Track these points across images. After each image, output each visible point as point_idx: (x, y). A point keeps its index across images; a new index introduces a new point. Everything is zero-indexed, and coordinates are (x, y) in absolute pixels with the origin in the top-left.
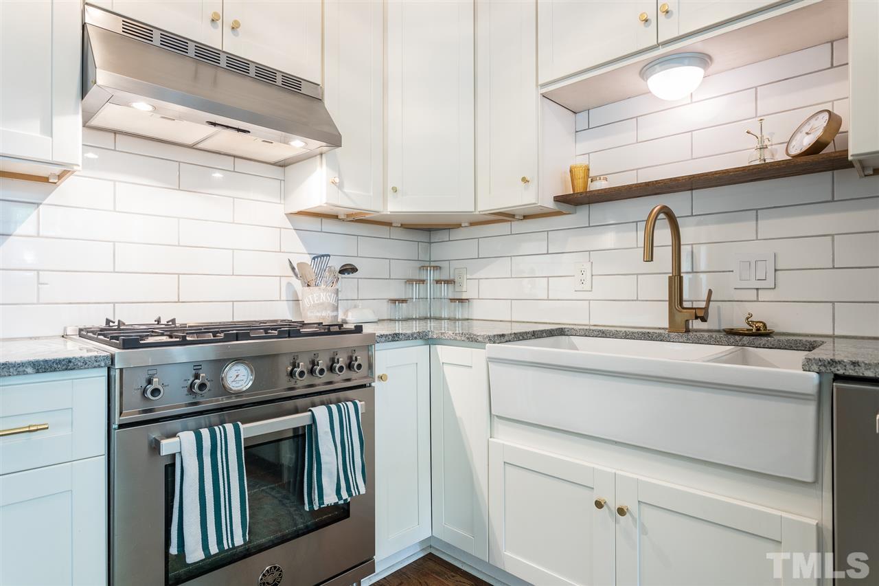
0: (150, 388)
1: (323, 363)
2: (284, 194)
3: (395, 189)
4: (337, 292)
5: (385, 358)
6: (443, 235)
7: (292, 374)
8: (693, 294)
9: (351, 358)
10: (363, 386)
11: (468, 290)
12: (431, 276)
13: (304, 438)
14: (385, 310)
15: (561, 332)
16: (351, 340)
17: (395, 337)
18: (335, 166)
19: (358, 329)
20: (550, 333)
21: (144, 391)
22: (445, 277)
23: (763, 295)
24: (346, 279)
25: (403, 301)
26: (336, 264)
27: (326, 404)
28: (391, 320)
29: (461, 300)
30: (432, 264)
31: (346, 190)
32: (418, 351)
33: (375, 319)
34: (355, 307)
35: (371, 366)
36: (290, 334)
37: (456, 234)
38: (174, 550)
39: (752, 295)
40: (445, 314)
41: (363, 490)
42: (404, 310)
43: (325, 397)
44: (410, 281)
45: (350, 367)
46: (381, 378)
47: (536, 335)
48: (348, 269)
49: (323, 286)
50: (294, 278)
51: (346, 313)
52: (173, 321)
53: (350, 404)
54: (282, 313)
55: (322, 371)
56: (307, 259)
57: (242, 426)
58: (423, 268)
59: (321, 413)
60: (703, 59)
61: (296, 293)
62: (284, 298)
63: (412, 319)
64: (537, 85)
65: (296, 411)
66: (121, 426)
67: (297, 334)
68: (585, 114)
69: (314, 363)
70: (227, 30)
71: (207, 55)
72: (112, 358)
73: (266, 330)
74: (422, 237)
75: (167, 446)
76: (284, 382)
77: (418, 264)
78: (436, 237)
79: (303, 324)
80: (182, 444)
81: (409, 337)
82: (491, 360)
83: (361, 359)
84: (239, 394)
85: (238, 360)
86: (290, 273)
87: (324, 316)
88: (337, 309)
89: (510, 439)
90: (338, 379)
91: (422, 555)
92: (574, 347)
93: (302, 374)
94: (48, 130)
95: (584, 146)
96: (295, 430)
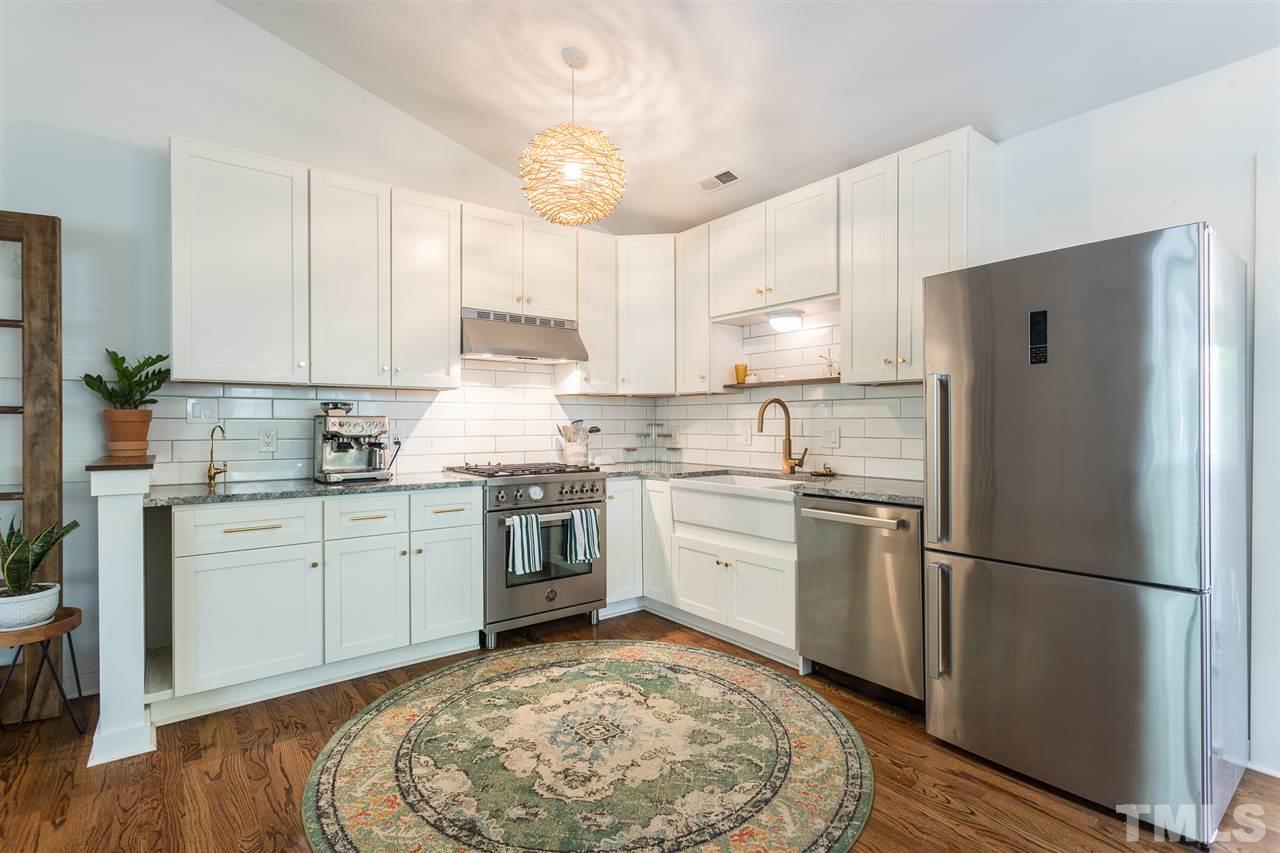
0: (500, 496)
1: (577, 487)
2: (554, 382)
3: (623, 380)
4: (587, 445)
5: (613, 486)
6: (664, 401)
7: (561, 493)
8: (797, 450)
9: (593, 486)
10: (600, 501)
11: (681, 442)
12: (654, 431)
13: (567, 526)
14: (622, 456)
15: (726, 473)
16: (594, 475)
17: (619, 474)
18: (585, 370)
19: (597, 469)
20: (717, 473)
21: (497, 497)
22: (665, 432)
23: (835, 452)
24: (593, 436)
25: (634, 450)
26: (587, 425)
27: (580, 509)
28: (626, 463)
29: (674, 449)
30: (658, 422)
31: (591, 382)
32: (635, 483)
33: (613, 462)
34: (601, 454)
35: (604, 491)
36: (560, 472)
37: (672, 402)
38: (510, 570)
39: (829, 452)
40: (664, 458)
41: (598, 556)
42: (634, 456)
43: (578, 506)
44: (639, 435)
45: (592, 490)
46: (610, 497)
47: (704, 474)
48: (594, 430)
49: (578, 442)
50: (560, 436)
51: (593, 458)
52: (499, 464)
53: (592, 510)
54: (554, 458)
55: (577, 492)
56: (568, 423)
57: (539, 516)
58: (650, 425)
59: (576, 513)
60: (800, 313)
61: (561, 446)
62: (554, 447)
63: (641, 462)
64: (710, 318)
65: (564, 511)
66: (489, 512)
67: (564, 471)
68: (748, 328)
69: (572, 488)
70: (525, 302)
71: (515, 319)
72: (486, 481)
73: (547, 470)
74: (651, 402)
75: (508, 522)
76: (558, 496)
77: (645, 423)
78: (659, 402)
79: (567, 466)
80: (514, 521)
81: (627, 475)
82: (672, 488)
83: (598, 486)
84: (536, 501)
85: (535, 484)
86: (558, 433)
87: (579, 461)
88: (586, 456)
89: (684, 534)
90: (586, 496)
91: (638, 610)
92: (733, 483)
93: (566, 492)
94: (448, 373)
95: (748, 349)
96: (563, 521)
